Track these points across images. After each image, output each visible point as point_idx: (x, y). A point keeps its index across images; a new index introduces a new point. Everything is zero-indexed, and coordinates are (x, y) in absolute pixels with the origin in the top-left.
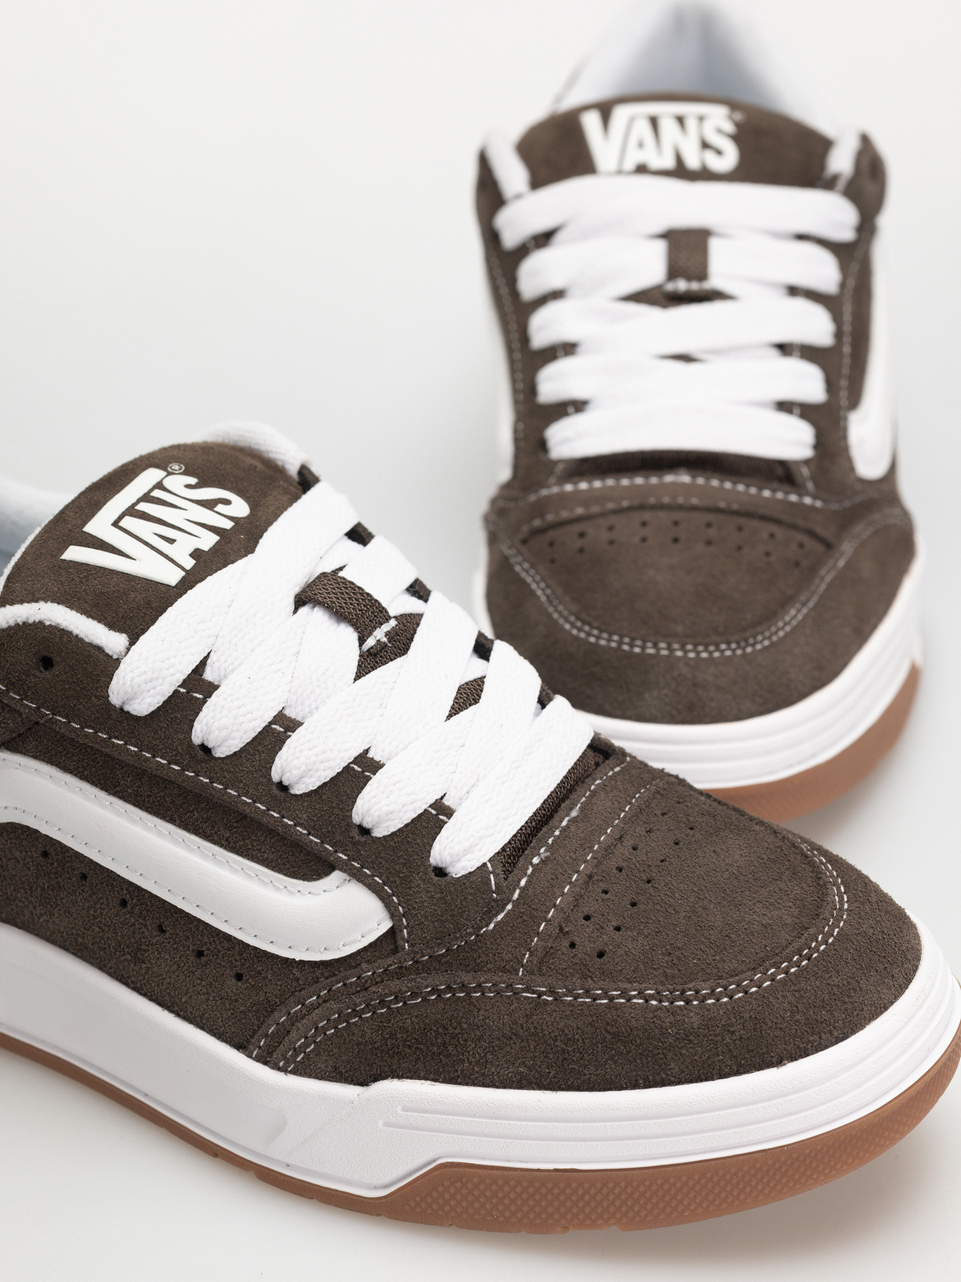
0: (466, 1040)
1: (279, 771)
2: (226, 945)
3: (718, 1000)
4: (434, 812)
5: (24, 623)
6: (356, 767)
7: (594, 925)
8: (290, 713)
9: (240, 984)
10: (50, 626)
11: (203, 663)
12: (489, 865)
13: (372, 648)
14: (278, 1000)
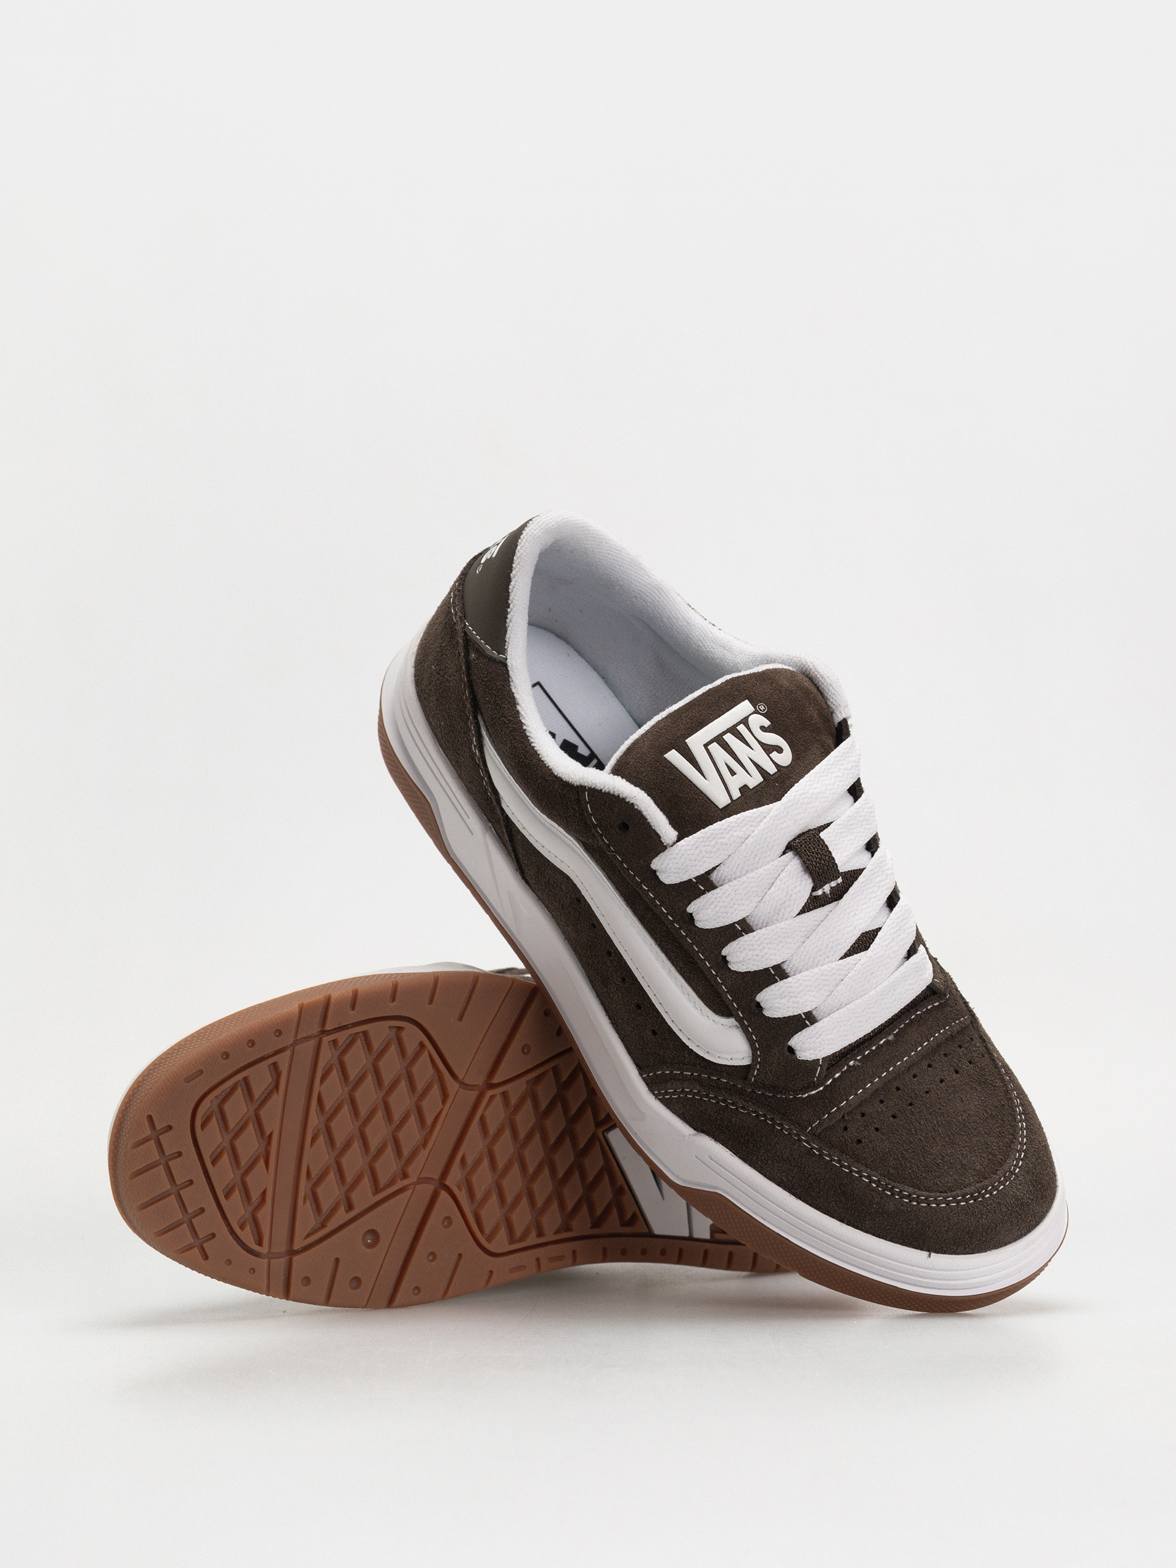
0: (761, 1147)
1: (727, 952)
2: (655, 1014)
3: (910, 1201)
4: (804, 1017)
5: (623, 799)
6: (772, 971)
7: (864, 1121)
8: (750, 921)
9: (653, 1037)
10: (636, 809)
11: (714, 869)
12: (821, 1060)
13: (818, 896)
14: (669, 1060)
